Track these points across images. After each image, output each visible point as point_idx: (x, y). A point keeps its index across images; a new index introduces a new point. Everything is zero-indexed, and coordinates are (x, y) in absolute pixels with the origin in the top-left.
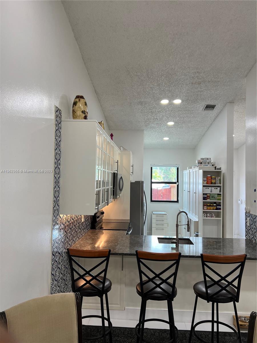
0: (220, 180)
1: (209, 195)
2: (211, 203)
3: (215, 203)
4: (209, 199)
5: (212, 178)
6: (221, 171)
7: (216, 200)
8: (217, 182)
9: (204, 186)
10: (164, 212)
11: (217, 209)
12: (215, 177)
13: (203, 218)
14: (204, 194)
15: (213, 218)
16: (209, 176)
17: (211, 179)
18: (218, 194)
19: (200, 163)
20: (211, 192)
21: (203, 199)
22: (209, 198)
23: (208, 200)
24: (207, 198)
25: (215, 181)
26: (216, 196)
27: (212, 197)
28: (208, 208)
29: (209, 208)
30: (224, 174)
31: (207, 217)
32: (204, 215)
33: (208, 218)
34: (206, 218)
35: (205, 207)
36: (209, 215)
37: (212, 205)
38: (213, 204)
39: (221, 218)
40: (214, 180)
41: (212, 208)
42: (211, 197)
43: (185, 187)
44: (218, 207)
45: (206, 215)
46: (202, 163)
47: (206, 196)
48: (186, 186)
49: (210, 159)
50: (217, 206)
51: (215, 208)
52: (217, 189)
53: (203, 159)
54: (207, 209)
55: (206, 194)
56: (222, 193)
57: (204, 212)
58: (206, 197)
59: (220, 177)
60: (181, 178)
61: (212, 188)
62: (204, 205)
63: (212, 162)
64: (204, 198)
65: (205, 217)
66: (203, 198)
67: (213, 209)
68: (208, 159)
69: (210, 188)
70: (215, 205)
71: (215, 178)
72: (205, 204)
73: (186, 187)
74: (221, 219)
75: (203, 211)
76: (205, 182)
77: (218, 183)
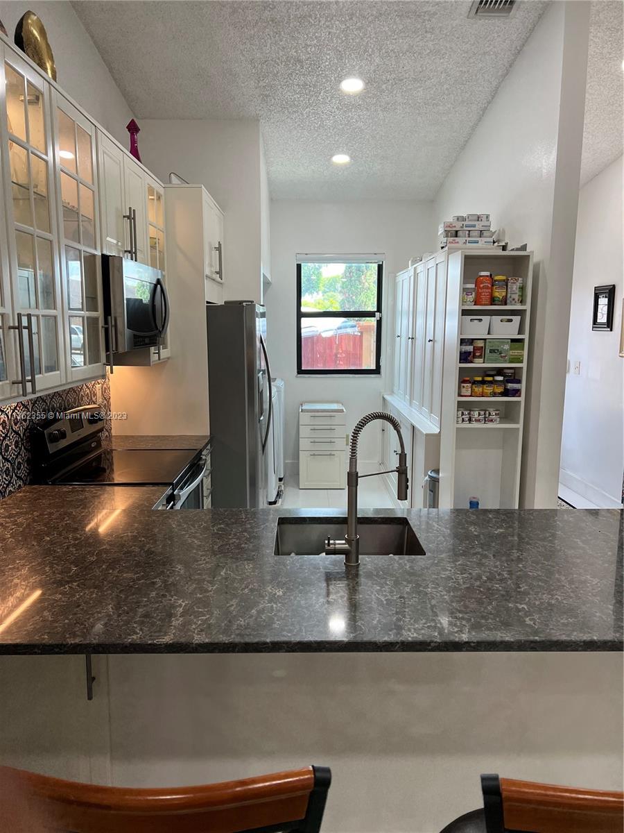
0: (522, 289)
1: (480, 344)
2: (486, 372)
3: (500, 371)
4: (481, 360)
5: (493, 283)
6: (528, 257)
7: (505, 362)
8: (513, 296)
9: (465, 313)
10: (337, 402)
11: (506, 393)
12: (504, 278)
13: (459, 426)
14: (463, 342)
15: (490, 425)
16: (483, 273)
17: (493, 286)
18: (513, 341)
19: (454, 233)
20: (489, 334)
21: (460, 360)
22: (480, 357)
23: (478, 364)
24: (474, 357)
25: (504, 294)
26: (506, 347)
27: (492, 351)
28: (476, 389)
29: (481, 390)
30: (537, 266)
31: (470, 420)
32: (463, 414)
33: (475, 425)
34: (466, 425)
35: (467, 389)
36: (479, 415)
37: (490, 379)
38: (493, 376)
39: (518, 423)
40: (501, 287)
41: (488, 389)
42: (487, 351)
43: (400, 325)
44: (510, 386)
45: (469, 414)
46: (460, 233)
47: (470, 348)
48: (405, 322)
49: (488, 217)
50: (508, 381)
51: (500, 390)
52: (510, 321)
53: (463, 219)
54: (471, 396)
55: (471, 341)
56: (526, 336)
57: (461, 405)
58: (469, 351)
59: (525, 277)
60: (390, 299)
61: (494, 317)
62: (462, 381)
63: (492, 229)
64: (464, 357)
65: (463, 420)
66: (461, 353)
67: (494, 395)
68: (478, 218)
69: (486, 319)
70: (500, 378)
71: (506, 282)
72: (465, 378)
73: (403, 326)
74: (520, 426)
75: (458, 402)
76: (471, 297)
77: (516, 299)
